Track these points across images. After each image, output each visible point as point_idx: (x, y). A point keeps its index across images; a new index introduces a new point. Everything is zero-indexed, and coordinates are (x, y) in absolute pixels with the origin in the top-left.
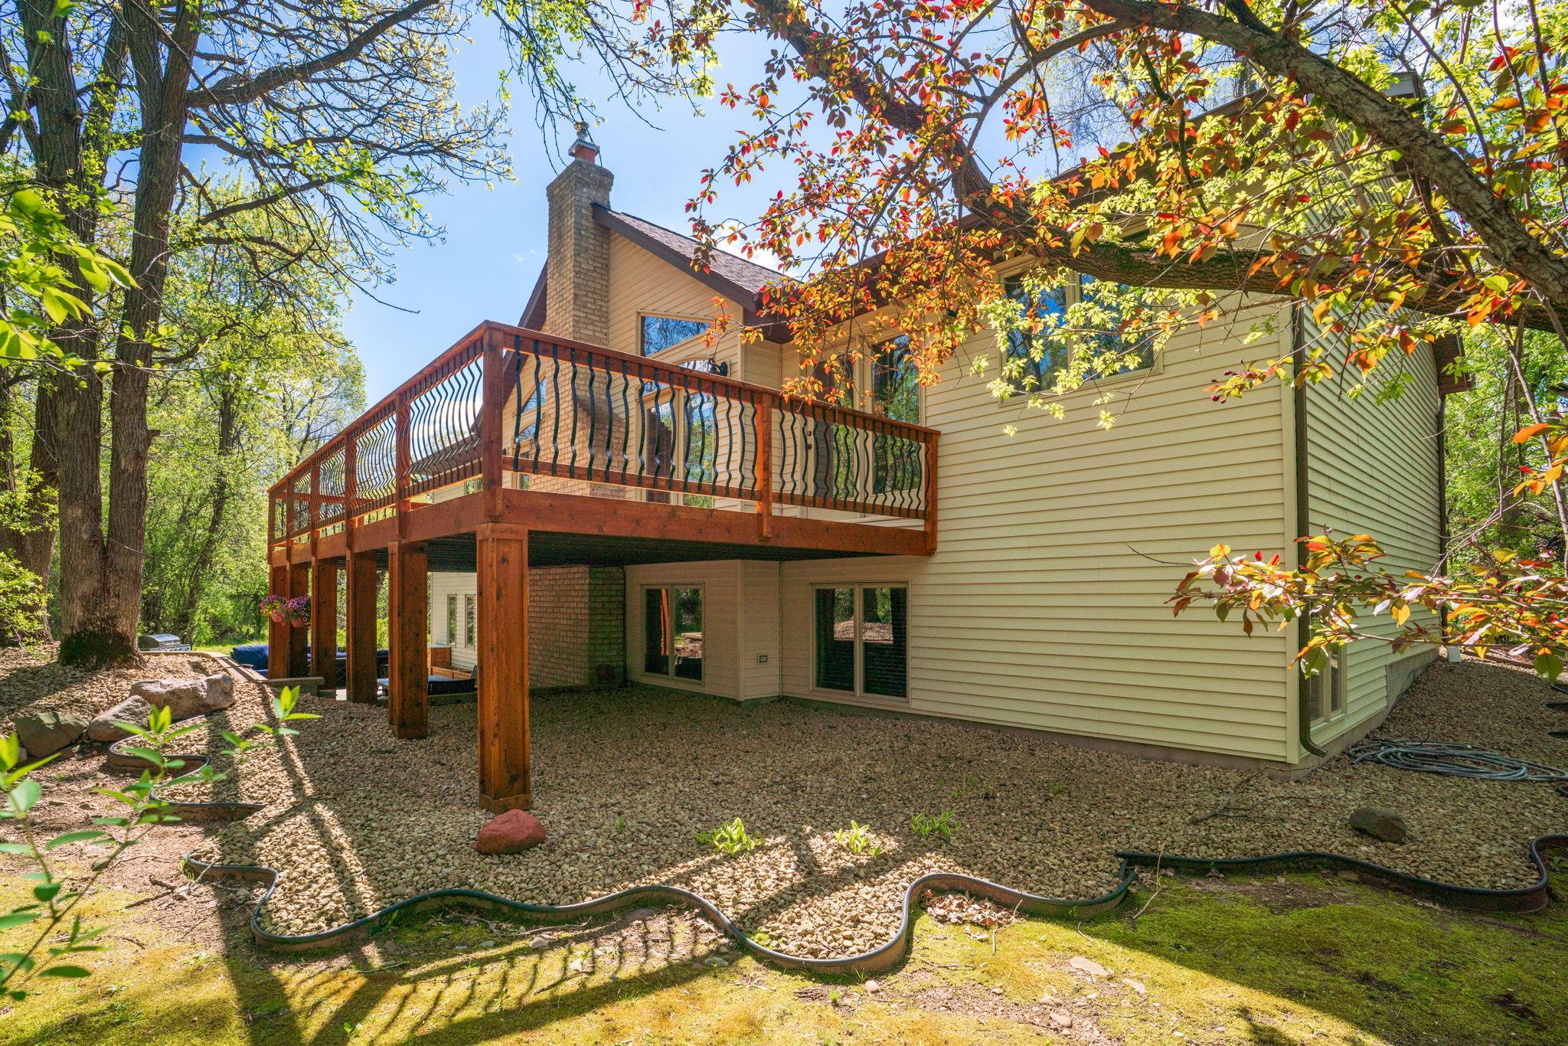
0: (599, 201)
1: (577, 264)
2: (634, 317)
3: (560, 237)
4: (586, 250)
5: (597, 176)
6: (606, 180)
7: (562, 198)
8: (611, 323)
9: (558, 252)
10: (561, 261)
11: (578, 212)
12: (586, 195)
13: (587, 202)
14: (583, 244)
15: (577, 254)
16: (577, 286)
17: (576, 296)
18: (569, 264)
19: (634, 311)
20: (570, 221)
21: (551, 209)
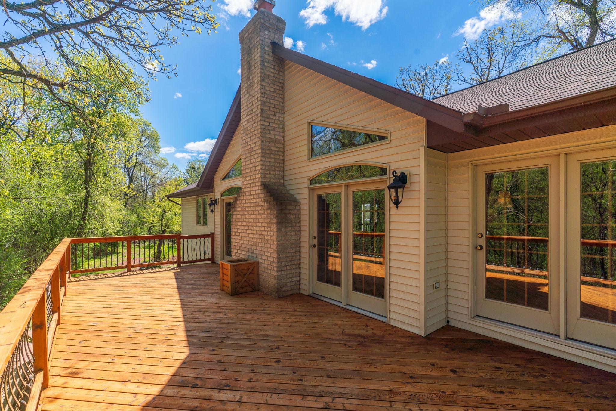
0: (276, 41)
1: (262, 87)
2: (306, 126)
3: (249, 68)
4: (269, 76)
5: (275, 22)
6: (281, 26)
7: (250, 40)
8: (286, 129)
9: (248, 79)
10: (251, 86)
11: (262, 49)
12: (268, 36)
13: (268, 42)
14: (266, 72)
15: (262, 80)
16: (263, 103)
17: (262, 110)
18: (257, 87)
19: (305, 121)
20: (257, 56)
21: (242, 49)
